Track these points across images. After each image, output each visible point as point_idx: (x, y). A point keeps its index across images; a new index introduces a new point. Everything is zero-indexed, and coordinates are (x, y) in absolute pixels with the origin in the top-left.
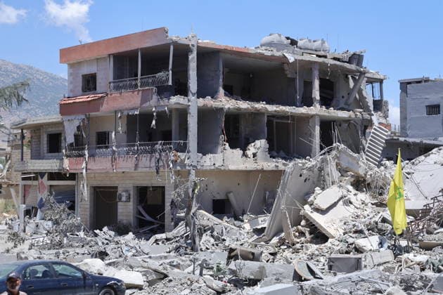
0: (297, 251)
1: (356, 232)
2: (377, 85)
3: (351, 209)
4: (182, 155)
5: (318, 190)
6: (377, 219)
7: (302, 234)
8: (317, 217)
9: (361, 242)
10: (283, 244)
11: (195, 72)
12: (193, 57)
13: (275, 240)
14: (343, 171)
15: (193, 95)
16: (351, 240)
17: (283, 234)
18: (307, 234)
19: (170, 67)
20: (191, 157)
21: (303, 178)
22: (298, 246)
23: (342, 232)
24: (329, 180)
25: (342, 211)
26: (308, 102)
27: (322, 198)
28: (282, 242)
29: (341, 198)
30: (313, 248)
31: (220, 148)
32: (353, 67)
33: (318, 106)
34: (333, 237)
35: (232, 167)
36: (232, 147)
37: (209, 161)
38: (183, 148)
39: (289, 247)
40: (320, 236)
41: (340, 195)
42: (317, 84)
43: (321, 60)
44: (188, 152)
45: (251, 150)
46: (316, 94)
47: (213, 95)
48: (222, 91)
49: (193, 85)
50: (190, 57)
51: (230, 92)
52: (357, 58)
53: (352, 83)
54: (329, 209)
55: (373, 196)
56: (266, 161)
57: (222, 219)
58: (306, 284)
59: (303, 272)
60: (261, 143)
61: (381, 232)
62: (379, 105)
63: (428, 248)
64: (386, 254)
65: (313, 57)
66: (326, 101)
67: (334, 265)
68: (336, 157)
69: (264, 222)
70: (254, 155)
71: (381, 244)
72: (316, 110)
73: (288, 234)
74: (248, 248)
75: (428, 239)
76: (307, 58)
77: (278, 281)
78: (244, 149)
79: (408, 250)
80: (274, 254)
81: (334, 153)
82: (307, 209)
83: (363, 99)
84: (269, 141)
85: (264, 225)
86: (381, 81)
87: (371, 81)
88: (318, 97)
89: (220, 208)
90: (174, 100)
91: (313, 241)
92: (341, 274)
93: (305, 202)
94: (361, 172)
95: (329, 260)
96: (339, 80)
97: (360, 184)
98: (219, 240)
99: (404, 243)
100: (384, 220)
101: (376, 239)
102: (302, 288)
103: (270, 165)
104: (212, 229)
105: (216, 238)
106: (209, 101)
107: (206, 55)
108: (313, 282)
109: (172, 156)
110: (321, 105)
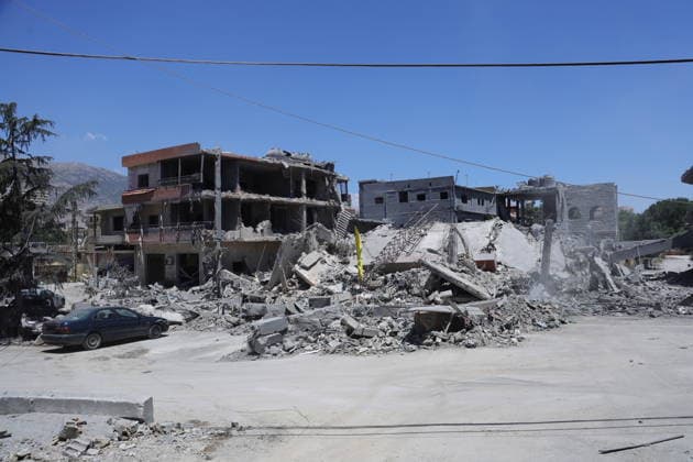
0: (290, 295)
1: (329, 281)
2: (344, 184)
3: (326, 266)
4: (211, 232)
5: (304, 254)
6: (342, 272)
7: (293, 284)
8: (302, 272)
9: (331, 288)
10: (281, 291)
11: (220, 174)
12: (218, 163)
13: (275, 288)
14: (321, 241)
15: (218, 189)
16: (325, 287)
17: (281, 284)
18: (297, 284)
19: (202, 170)
20: (217, 233)
21: (294, 247)
22: (291, 292)
23: (319, 281)
24: (311, 247)
25: (320, 268)
26: (299, 195)
27: (306, 259)
28: (280, 289)
29: (319, 259)
30: (301, 293)
31: (238, 227)
32: (328, 172)
33: (305, 197)
34: (313, 285)
35: (246, 240)
36: (246, 226)
37: (230, 236)
38: (211, 227)
39: (284, 293)
40: (305, 285)
41: (318, 257)
42: (304, 182)
43: (306, 167)
44: (215, 229)
45: (259, 228)
46: (304, 190)
47: (233, 190)
48: (238, 187)
49: (218, 183)
50: (216, 164)
51: (245, 188)
52: (330, 166)
53: (327, 183)
54: (312, 266)
55: (340, 258)
56: (270, 235)
57: (239, 275)
58: (292, 317)
59: (292, 309)
60: (266, 223)
61: (344, 281)
62: (345, 197)
63: (372, 289)
64: (347, 295)
65: (302, 165)
66: (310, 195)
67: (313, 303)
68: (316, 232)
69: (268, 277)
70: (262, 231)
71: (344, 288)
72: (304, 200)
73: (284, 285)
74: (256, 294)
75: (372, 283)
76: (297, 165)
77: (275, 315)
78: (255, 227)
79: (360, 291)
80: (274, 298)
81: (315, 229)
82: (297, 267)
83: (334, 193)
84: (272, 221)
85: (268, 279)
86: (346, 182)
87: (340, 181)
88: (305, 191)
89: (239, 268)
90: (204, 193)
91: (300, 288)
92: (316, 310)
93: (295, 262)
94: (332, 241)
95: (310, 300)
96: (319, 180)
97: (331, 249)
98: (237, 289)
99: (358, 287)
100: (347, 273)
101: (340, 285)
102: (288, 319)
103: (273, 238)
104: (232, 283)
105: (235, 289)
106: (229, 194)
107: (228, 162)
108: (297, 315)
109: (203, 232)
110: (307, 196)
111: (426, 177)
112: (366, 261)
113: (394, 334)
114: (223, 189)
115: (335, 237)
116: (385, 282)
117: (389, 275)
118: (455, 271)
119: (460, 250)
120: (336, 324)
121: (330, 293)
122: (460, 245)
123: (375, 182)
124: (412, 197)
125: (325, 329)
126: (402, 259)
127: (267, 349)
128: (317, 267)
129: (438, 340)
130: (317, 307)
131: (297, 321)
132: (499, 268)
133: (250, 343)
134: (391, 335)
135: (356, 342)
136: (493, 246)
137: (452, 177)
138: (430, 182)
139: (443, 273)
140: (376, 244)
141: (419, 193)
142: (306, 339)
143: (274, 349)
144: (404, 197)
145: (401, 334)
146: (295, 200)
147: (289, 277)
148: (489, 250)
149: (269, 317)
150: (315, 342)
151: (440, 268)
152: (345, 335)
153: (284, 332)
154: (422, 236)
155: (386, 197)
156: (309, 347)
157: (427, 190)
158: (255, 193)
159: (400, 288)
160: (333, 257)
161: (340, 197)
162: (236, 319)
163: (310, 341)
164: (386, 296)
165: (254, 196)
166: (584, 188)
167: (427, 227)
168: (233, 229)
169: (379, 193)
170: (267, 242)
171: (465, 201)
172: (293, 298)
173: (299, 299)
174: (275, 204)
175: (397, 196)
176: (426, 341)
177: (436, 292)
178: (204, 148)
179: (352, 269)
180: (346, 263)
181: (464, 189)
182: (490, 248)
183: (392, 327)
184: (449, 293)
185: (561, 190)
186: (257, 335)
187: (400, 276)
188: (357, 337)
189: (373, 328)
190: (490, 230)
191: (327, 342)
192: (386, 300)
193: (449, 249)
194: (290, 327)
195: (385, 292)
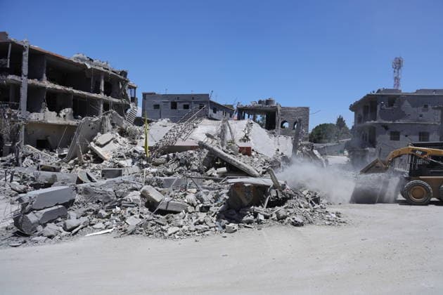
0: (85, 168)
1: (120, 157)
2: (133, 90)
3: (117, 145)
4: (15, 112)
5: (99, 134)
6: (131, 150)
7: (88, 158)
8: (97, 148)
9: (122, 162)
10: (77, 164)
11: (27, 63)
12: (26, 53)
13: (72, 162)
14: (114, 125)
15: (25, 76)
16: (116, 161)
17: (76, 159)
18: (92, 158)
19: (9, 56)
20: (22, 113)
21: (91, 127)
22: (86, 165)
23: (111, 157)
24: (106, 129)
25: (112, 146)
26: (98, 92)
27: (101, 138)
28: (76, 162)
29: (112, 139)
30: (95, 166)
31: (42, 110)
32: (122, 77)
33: (103, 94)
34: (106, 160)
35: (49, 122)
36: (50, 110)
37: (34, 117)
38: (17, 107)
39: (80, 165)
40: (98, 159)
41: (111, 138)
42: (103, 82)
43: (106, 71)
44: (20, 110)
45: (62, 113)
46: (102, 88)
47: (40, 79)
48: (45, 77)
49: (25, 70)
50: (24, 53)
51: (51, 80)
52: (124, 73)
53: (121, 86)
54: (105, 145)
55: (130, 140)
56: (71, 120)
57: (41, 150)
58: (81, 186)
59: (84, 178)
60: (68, 110)
61: (133, 157)
62: (133, 100)
63: (157, 165)
64: (136, 168)
65: (102, 69)
66: (107, 93)
67: (105, 174)
68: (111, 117)
69: (65, 152)
70: (64, 116)
71: (133, 163)
72: (101, 96)
73: (80, 158)
74: (54, 165)
75: (157, 160)
76: (98, 68)
77: (63, 184)
78: (58, 112)
79: (147, 166)
80: (71, 169)
81: (110, 115)
82: (92, 144)
83: (126, 94)
84: (73, 109)
85: (67, 153)
86: (135, 88)
87: (130, 87)
88: (103, 90)
89: (42, 144)
90: (10, 77)
91: (94, 162)
92: (108, 180)
93: (91, 140)
94: (124, 127)
95: (103, 171)
96: (115, 83)
97: (123, 133)
98: (36, 161)
99: (145, 163)
100: (135, 151)
101: (130, 161)
102: (76, 189)
103: (74, 123)
104: (32, 155)
105: (34, 160)
106: (36, 82)
107: (36, 55)
108: (88, 184)
109: (8, 111)
110: (105, 93)
111: (190, 93)
112: (151, 144)
113: (205, 209)
114: (29, 77)
115: (126, 125)
116: (168, 159)
117: (171, 155)
118: (227, 152)
119: (228, 137)
120: (134, 196)
121: (120, 166)
122: (229, 133)
123: (155, 94)
124: (180, 106)
125: (120, 201)
126: (179, 143)
127: (40, 228)
128: (109, 145)
129: (261, 217)
130: (109, 177)
131: (86, 191)
132: (253, 154)
133: (16, 220)
134: (202, 210)
135: (162, 218)
136: (247, 137)
137: (208, 95)
138: (193, 97)
139: (219, 153)
140: (159, 131)
141: (185, 104)
142: (96, 213)
143: (51, 228)
144: (174, 106)
145: (214, 209)
146: (95, 95)
147: (85, 152)
148: (245, 141)
149: (58, 185)
150: (108, 217)
151: (216, 148)
152: (146, 210)
153: (69, 204)
154: (194, 127)
155: (162, 104)
156: (100, 225)
157: (190, 102)
158: (60, 85)
159: (181, 165)
160: (123, 139)
161: (130, 98)
162: (23, 187)
163: (101, 217)
164: (169, 170)
165: (59, 87)
166: (291, 109)
167: (198, 121)
168: (38, 111)
169: (157, 102)
170: (69, 125)
171: (215, 112)
172: (88, 170)
173: (93, 171)
174: (77, 97)
175: (170, 104)
176: (245, 218)
177: (213, 169)
178: (12, 38)
179: (139, 148)
180: (135, 144)
181: (215, 104)
182: (246, 139)
183: (202, 201)
184: (224, 169)
185: (279, 108)
186: (26, 209)
187: (180, 155)
188: (163, 212)
189: (178, 201)
190: (245, 126)
191: (123, 219)
192: (169, 174)
193: (222, 135)
194: (78, 198)
195: (168, 167)
